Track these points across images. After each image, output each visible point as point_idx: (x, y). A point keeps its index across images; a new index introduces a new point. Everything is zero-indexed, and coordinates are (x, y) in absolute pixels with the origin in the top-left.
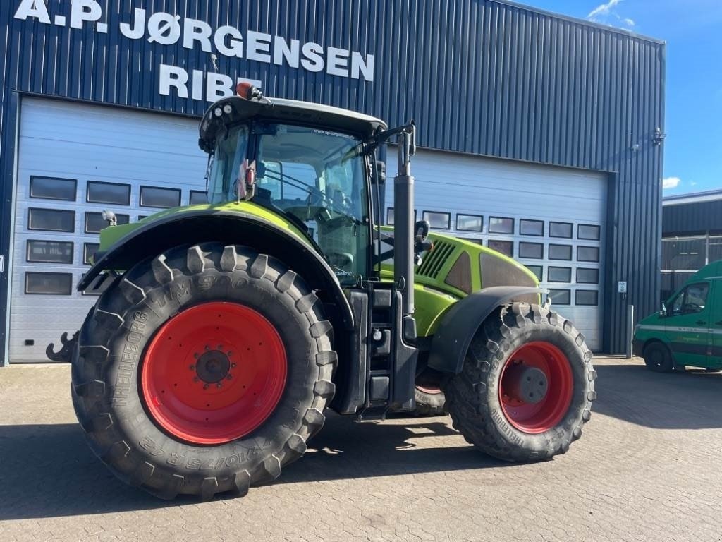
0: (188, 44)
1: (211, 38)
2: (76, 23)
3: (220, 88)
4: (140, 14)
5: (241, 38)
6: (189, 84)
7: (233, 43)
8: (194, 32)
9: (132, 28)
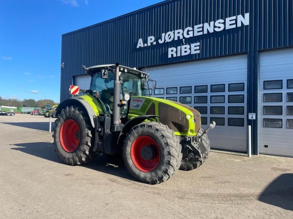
0: (176, 39)
1: (183, 34)
2: (149, 44)
3: (186, 50)
4: (163, 34)
5: (192, 29)
6: (176, 52)
7: (189, 33)
8: (178, 34)
9: (161, 40)
